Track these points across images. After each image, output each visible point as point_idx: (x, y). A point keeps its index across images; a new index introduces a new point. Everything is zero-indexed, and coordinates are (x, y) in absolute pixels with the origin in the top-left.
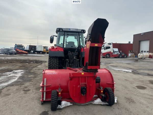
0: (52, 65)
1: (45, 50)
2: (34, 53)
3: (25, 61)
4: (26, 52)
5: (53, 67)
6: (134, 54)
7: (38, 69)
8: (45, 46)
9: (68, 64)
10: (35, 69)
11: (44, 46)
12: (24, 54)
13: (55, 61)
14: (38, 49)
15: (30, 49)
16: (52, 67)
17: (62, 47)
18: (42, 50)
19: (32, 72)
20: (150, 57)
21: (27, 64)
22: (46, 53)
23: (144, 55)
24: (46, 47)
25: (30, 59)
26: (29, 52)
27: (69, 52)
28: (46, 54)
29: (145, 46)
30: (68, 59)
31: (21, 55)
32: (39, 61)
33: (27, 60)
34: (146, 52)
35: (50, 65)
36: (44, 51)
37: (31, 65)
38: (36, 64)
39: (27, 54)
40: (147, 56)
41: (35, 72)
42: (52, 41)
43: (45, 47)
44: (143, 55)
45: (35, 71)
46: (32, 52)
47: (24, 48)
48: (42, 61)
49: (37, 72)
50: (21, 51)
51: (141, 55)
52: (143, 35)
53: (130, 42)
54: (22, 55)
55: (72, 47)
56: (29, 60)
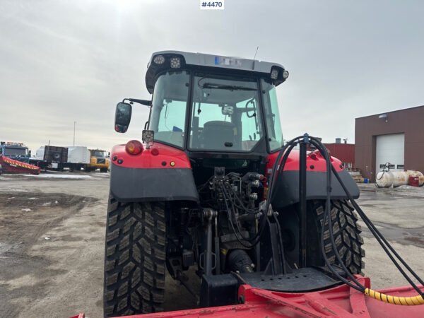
0: (131, 252)
1: (96, 162)
2: (60, 170)
3: (22, 198)
4: (36, 168)
5: (137, 264)
6: (358, 173)
7: (64, 239)
8: (95, 149)
9: (217, 239)
10: (50, 240)
11: (91, 149)
12: (27, 173)
13: (144, 224)
14: (73, 158)
15: (47, 157)
16: (131, 264)
17: (181, 144)
18: (87, 160)
19: (34, 254)
20: (413, 182)
21: (28, 210)
22: (99, 170)
23: (395, 177)
24: (98, 151)
25: (43, 191)
26: (43, 166)
27: (220, 174)
28: (98, 172)
29: (391, 150)
30: (215, 210)
31: (16, 177)
32: (73, 196)
33: (31, 195)
34: (396, 167)
35: (118, 251)
36: (93, 165)
37: (40, 217)
38: (58, 209)
39: (36, 172)
40: (403, 179)
41: (48, 254)
42: (122, 122)
43: (93, 153)
44: (393, 176)
45: (48, 249)
46: (55, 165)
47: (30, 156)
48: (82, 198)
49: (54, 254)
50: (19, 164)
51: (387, 178)
52: (385, 119)
53: (340, 139)
54: (19, 177)
55: (230, 145)
56: (39, 195)
